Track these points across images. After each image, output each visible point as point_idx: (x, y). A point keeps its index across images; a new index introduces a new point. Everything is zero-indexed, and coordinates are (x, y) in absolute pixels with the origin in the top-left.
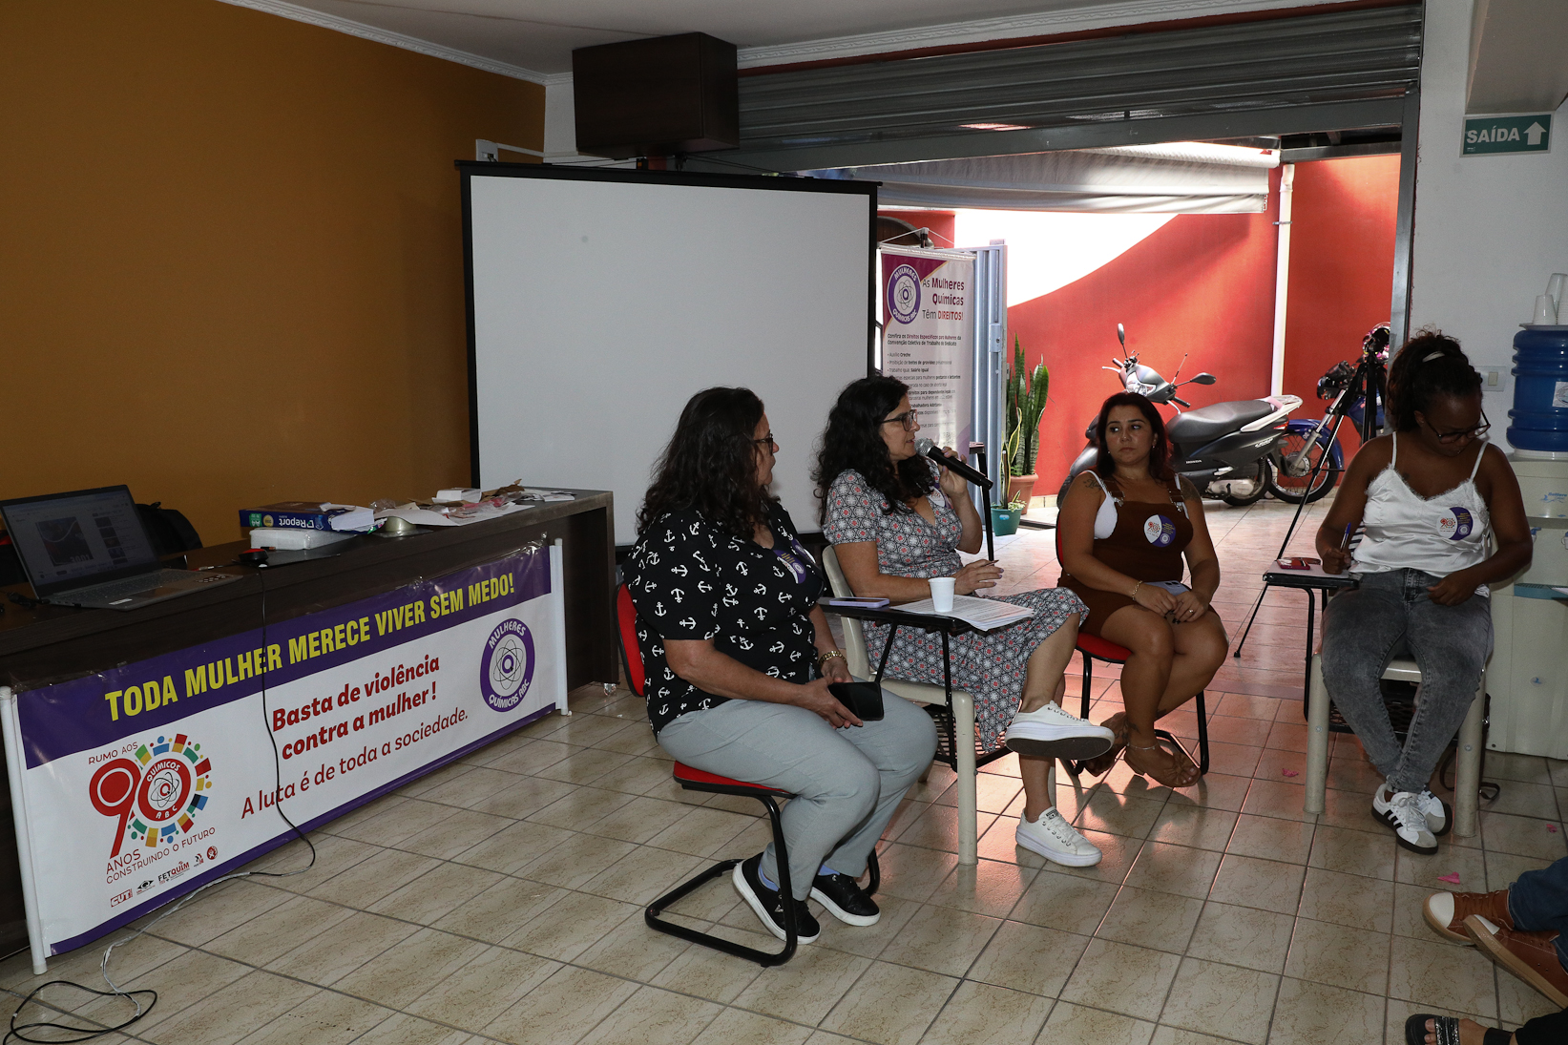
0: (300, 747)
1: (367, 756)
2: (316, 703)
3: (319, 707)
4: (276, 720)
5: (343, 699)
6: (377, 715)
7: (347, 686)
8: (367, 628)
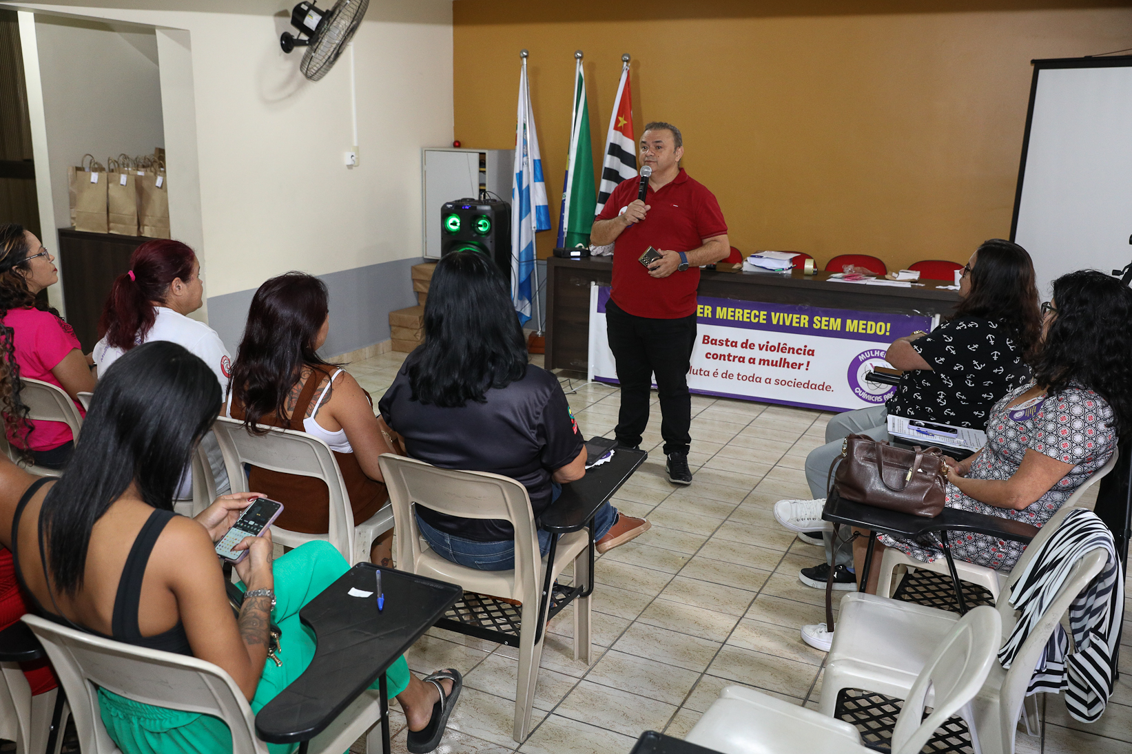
0: (715, 356)
1: (754, 379)
2: (727, 341)
3: (729, 343)
4: (704, 339)
5: (744, 345)
6: (763, 361)
7: (747, 340)
8: (765, 317)
